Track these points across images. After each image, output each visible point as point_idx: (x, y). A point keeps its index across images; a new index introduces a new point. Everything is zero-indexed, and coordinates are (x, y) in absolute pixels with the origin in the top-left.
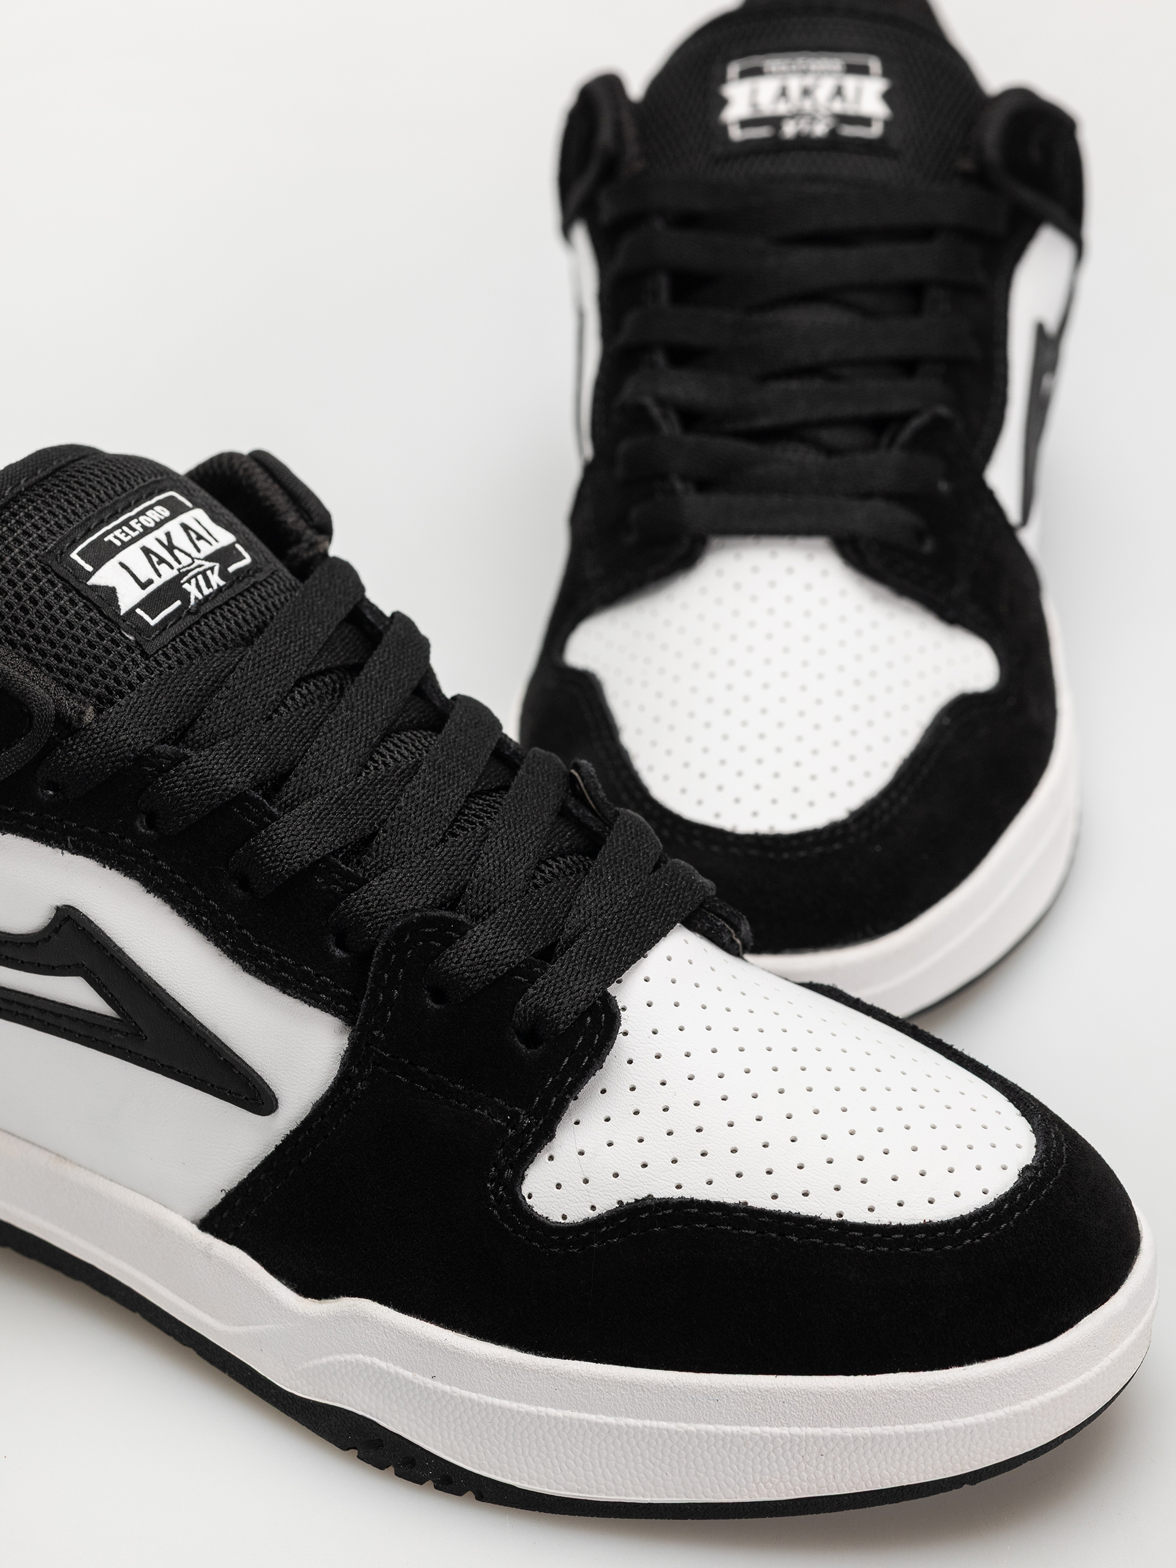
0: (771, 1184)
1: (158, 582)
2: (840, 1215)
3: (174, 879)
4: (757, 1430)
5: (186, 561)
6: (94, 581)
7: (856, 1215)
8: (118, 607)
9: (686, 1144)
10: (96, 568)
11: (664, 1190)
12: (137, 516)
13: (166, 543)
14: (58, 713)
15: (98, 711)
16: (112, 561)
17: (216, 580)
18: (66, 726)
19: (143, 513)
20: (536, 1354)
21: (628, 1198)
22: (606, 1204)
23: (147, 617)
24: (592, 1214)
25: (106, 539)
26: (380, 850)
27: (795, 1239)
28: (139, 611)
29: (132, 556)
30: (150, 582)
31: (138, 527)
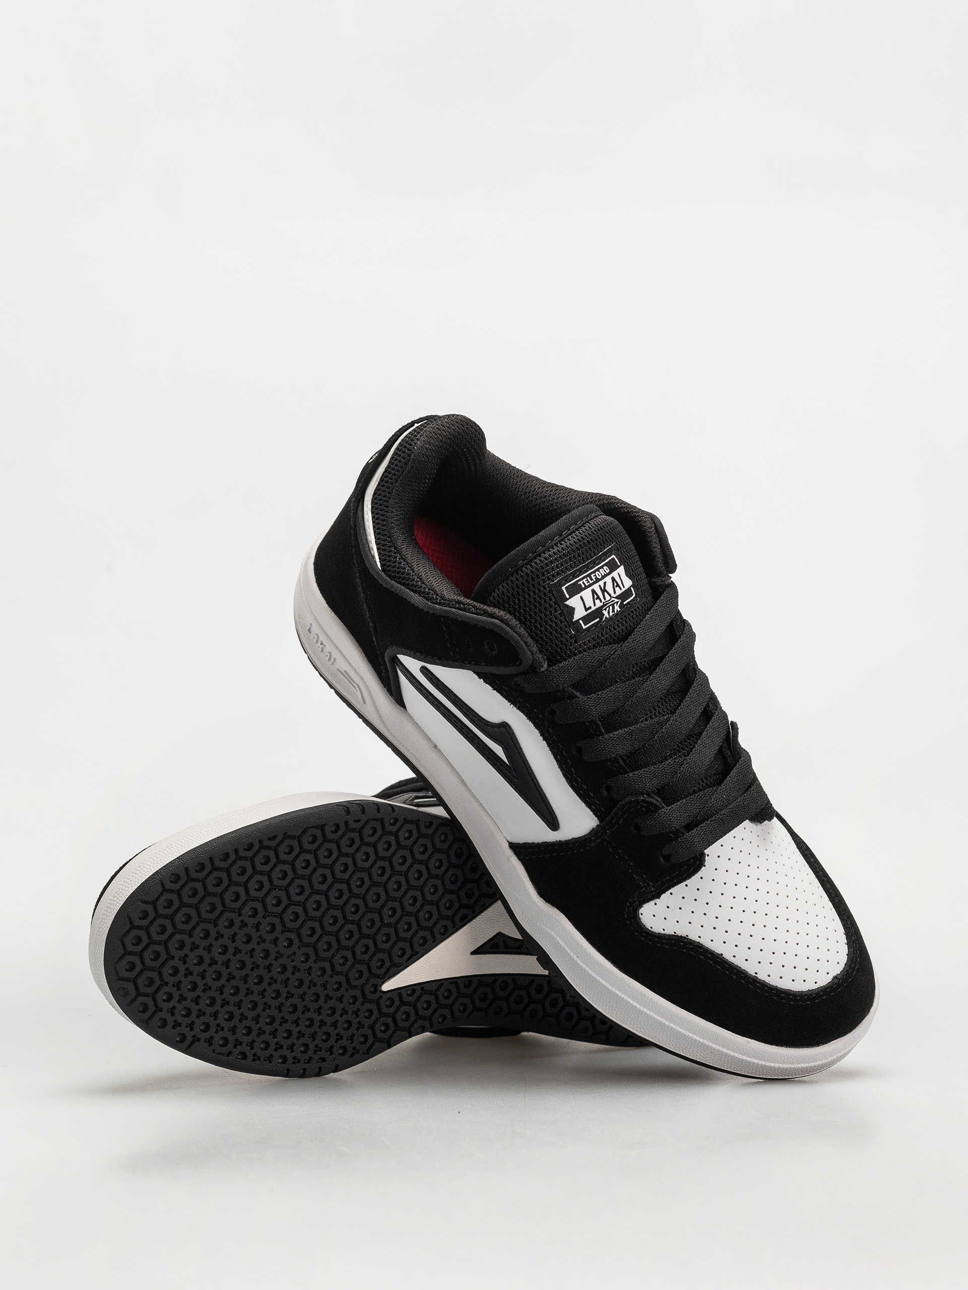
0: (735, 951)
1: (593, 608)
2: (756, 973)
3: (553, 738)
4: (691, 1035)
5: (608, 597)
6: (567, 603)
7: (762, 976)
8: (573, 617)
9: (709, 921)
10: (570, 598)
11: (693, 937)
12: (594, 572)
13: (603, 588)
14: (532, 665)
15: (549, 666)
16: (578, 595)
17: (617, 608)
18: (533, 669)
19: (598, 570)
20: (620, 970)
21: (679, 933)
22: (669, 931)
23: (583, 625)
24: (662, 932)
25: (579, 583)
26: (639, 756)
27: (735, 977)
28: (581, 621)
29: (587, 594)
30: (590, 608)
31: (594, 578)
